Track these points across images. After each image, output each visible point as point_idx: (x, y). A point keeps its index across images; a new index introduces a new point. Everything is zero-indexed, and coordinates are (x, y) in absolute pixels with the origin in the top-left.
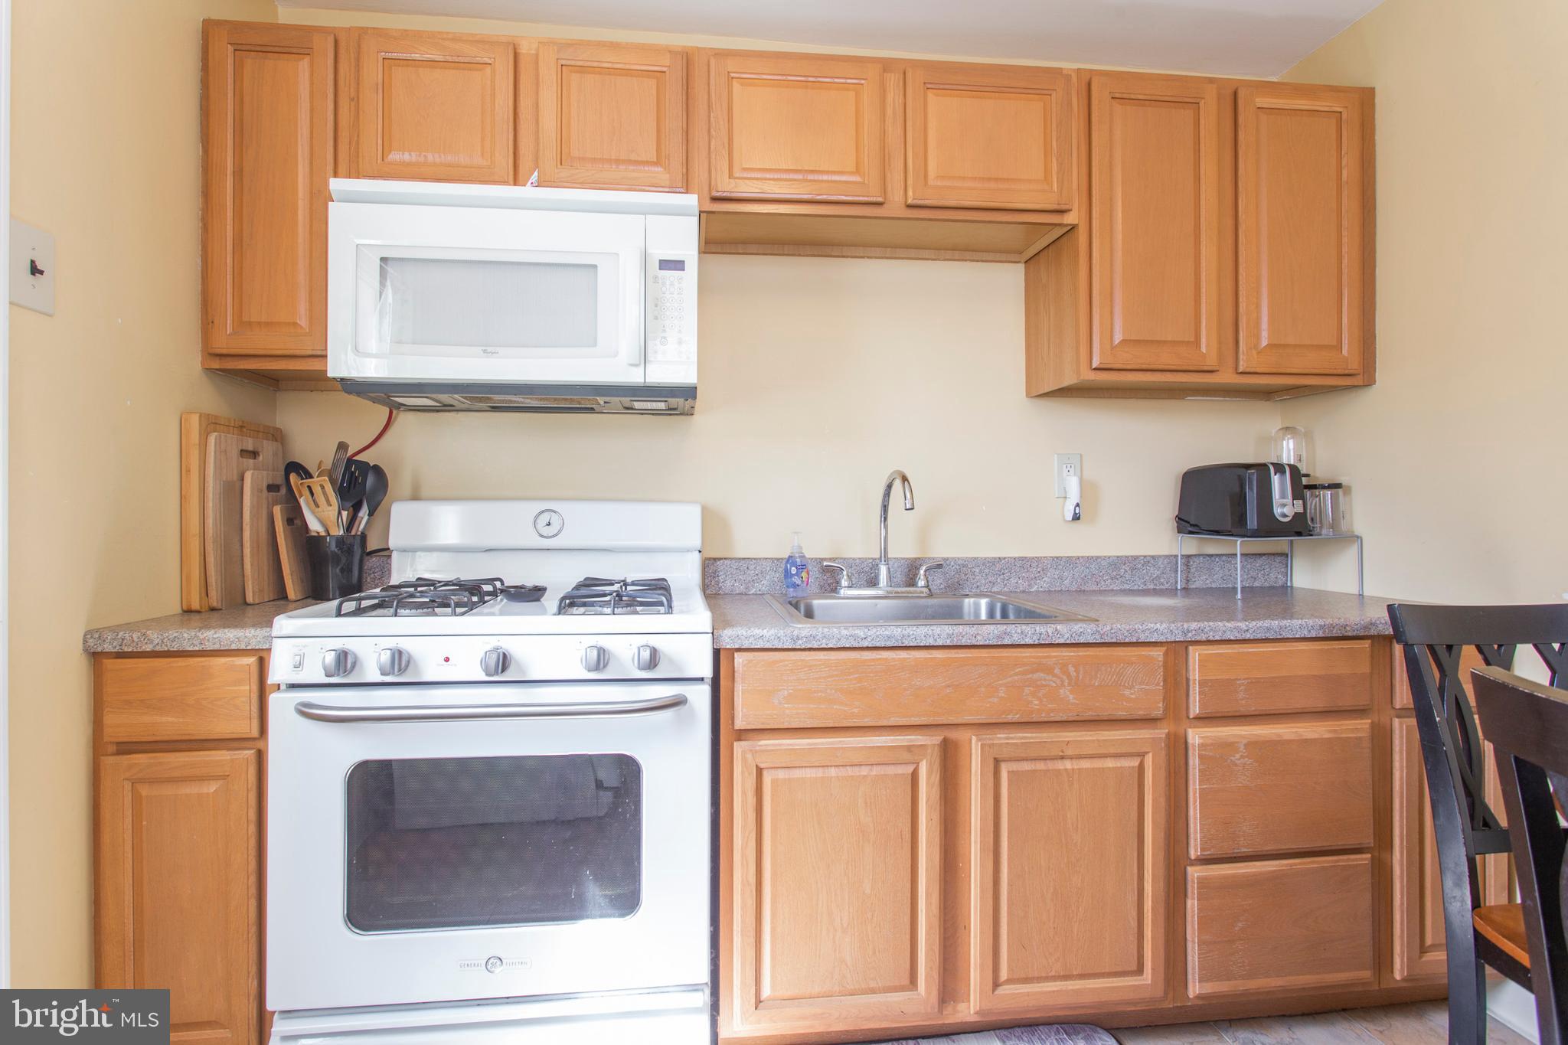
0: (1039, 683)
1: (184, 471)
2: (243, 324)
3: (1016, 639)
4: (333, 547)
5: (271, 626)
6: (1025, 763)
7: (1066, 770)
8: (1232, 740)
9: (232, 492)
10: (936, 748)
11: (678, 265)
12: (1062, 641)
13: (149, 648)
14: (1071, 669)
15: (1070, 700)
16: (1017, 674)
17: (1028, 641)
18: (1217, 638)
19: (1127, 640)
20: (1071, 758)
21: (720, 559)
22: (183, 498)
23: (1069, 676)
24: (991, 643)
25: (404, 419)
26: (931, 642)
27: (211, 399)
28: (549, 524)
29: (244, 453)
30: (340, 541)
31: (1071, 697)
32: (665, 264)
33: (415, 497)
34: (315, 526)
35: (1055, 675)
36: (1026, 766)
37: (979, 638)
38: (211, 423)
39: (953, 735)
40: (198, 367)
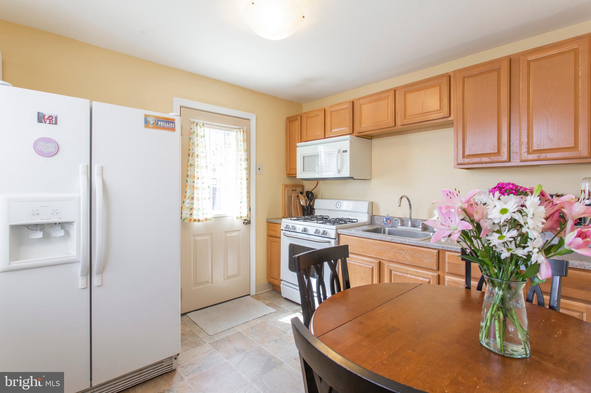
0: (401, 253)
1: (283, 194)
2: (290, 169)
3: (395, 241)
4: (306, 208)
5: (282, 220)
6: (398, 272)
7: (408, 277)
8: (459, 282)
9: (290, 197)
10: (377, 263)
11: (346, 151)
12: (407, 243)
13: (271, 222)
14: (409, 251)
15: (409, 259)
16: (396, 250)
17: (398, 242)
18: (453, 250)
19: (425, 246)
20: (410, 275)
21: (375, 215)
22: (283, 199)
23: (409, 253)
24: (389, 241)
25: (321, 182)
26: (376, 238)
27: (288, 182)
28: (338, 205)
29: (293, 190)
30: (307, 207)
31: (409, 258)
32: (344, 152)
33: (322, 199)
34: (302, 203)
35: (405, 252)
36: (398, 273)
37: (386, 239)
38: (286, 186)
39: (382, 261)
40: (286, 176)
